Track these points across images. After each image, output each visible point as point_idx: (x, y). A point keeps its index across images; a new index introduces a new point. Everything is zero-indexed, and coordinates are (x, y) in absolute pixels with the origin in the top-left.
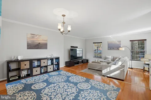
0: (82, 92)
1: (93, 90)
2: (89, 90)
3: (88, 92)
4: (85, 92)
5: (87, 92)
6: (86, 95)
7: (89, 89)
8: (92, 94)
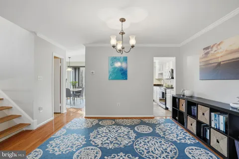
0: (84, 143)
1: (68, 151)
2: (75, 150)
3: (74, 146)
4: (79, 144)
5: (78, 146)
6: (77, 142)
7: (75, 152)
8: (69, 146)
